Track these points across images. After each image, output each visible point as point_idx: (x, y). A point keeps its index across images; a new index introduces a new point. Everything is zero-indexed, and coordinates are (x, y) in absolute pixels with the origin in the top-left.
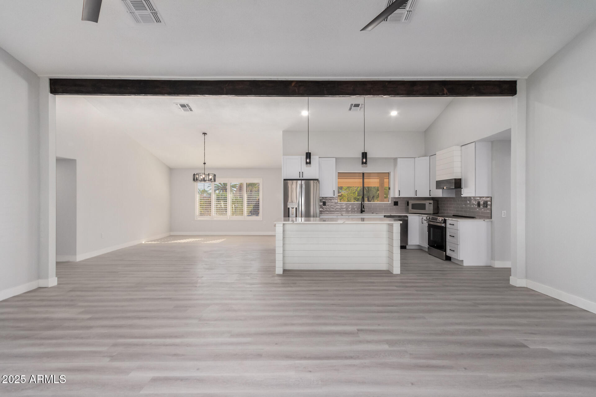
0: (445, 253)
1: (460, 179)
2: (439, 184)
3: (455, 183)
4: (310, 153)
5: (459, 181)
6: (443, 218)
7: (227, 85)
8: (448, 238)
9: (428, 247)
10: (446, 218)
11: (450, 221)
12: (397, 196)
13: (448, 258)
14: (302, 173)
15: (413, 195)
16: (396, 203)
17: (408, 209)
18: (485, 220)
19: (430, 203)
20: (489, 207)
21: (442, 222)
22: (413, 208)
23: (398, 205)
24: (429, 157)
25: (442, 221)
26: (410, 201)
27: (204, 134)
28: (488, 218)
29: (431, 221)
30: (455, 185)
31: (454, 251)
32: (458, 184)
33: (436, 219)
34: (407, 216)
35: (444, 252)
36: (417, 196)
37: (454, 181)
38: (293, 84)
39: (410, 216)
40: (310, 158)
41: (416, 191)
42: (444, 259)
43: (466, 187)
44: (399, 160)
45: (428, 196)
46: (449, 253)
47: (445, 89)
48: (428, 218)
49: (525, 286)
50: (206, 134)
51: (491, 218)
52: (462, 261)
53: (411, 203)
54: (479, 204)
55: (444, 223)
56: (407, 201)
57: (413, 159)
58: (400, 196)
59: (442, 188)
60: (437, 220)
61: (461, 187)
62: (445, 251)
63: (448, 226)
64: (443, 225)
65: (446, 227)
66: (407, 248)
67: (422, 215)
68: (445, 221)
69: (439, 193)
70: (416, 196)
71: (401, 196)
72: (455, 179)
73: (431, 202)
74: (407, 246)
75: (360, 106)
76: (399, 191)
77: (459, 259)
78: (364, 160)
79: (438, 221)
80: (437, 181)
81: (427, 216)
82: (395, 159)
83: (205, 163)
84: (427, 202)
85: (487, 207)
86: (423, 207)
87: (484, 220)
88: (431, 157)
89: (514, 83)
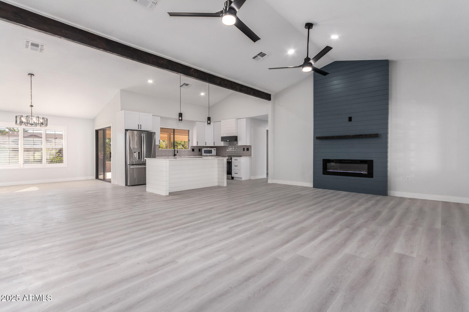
0: (231, 175)
1: (237, 136)
2: (224, 139)
4: (182, 114)
7: (152, 58)
8: (233, 167)
11: (234, 158)
12: (195, 145)
13: (233, 178)
14: (140, 126)
16: (193, 150)
20: (250, 151)
22: (205, 153)
25: (229, 158)
27: (30, 75)
28: (249, 156)
31: (237, 173)
32: (235, 139)
36: (206, 146)
38: (192, 70)
40: (182, 117)
41: (206, 142)
42: (231, 179)
43: (240, 140)
44: (197, 122)
45: (213, 146)
46: (233, 175)
50: (33, 75)
51: (251, 156)
53: (203, 149)
54: (244, 149)
55: (231, 159)
56: (199, 149)
59: (225, 141)
61: (237, 140)
64: (230, 161)
69: (222, 144)
71: (198, 145)
72: (234, 136)
73: (215, 149)
75: (188, 86)
76: (197, 142)
77: (240, 177)
78: (209, 122)
80: (222, 137)
82: (195, 122)
83: (33, 106)
84: (213, 149)
86: (210, 152)
88: (214, 123)
89: (270, 95)
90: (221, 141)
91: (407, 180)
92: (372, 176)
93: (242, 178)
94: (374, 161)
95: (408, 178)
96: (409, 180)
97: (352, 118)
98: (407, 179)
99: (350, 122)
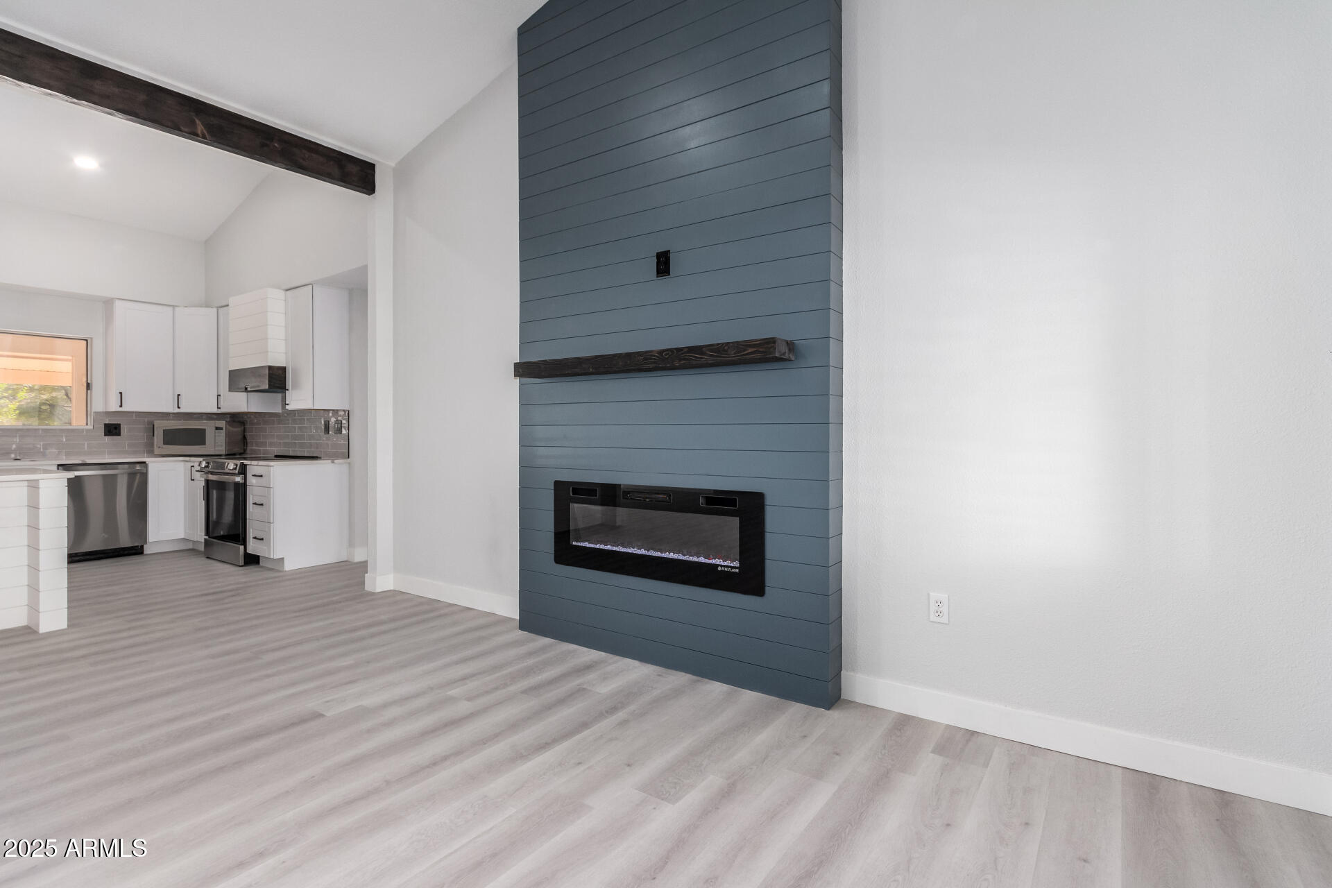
0: (242, 548)
1: (284, 369)
2: (237, 379)
3: (269, 377)
5: (280, 372)
6: (238, 462)
8: (250, 508)
9: (205, 539)
10: (246, 462)
11: (254, 467)
12: (114, 407)
13: (252, 560)
15: (170, 408)
16: (112, 429)
17: (152, 445)
18: (336, 461)
19: (217, 428)
20: (344, 431)
21: (237, 472)
22: (166, 442)
23: (119, 434)
24: (215, 309)
25: (235, 469)
26: (157, 423)
28: (343, 457)
29: (212, 473)
30: (269, 381)
31: (262, 539)
32: (277, 379)
33: (222, 466)
34: (144, 463)
35: (242, 545)
36: (181, 411)
37: (267, 371)
39: (154, 462)
41: (179, 395)
42: (242, 562)
43: (296, 386)
44: (118, 304)
45: (215, 410)
46: (253, 547)
47: (197, 121)
48: (204, 464)
49: (392, 589)
51: (349, 457)
52: (282, 559)
53: (161, 426)
54: (326, 427)
55: (240, 473)
56: (149, 421)
57: (171, 308)
58: (124, 409)
59: (241, 389)
60: (223, 468)
61: (287, 387)
62: (244, 543)
63: (252, 481)
64: (239, 479)
65: (245, 485)
66: (145, 553)
67: (192, 459)
68: (243, 470)
69: (239, 403)
70: (177, 410)
72: (270, 368)
73: (222, 424)
74: (145, 546)
76: (121, 393)
77: (272, 557)
79: (227, 471)
80: (230, 371)
81: (201, 459)
82: (108, 303)
84: (209, 427)
85: (341, 433)
86: (196, 437)
87: (333, 462)
88: (221, 310)
89: (370, 168)
90: (230, 390)
91: (933, 618)
92: (757, 588)
93: (283, 559)
94: (768, 501)
95: (939, 603)
96: (944, 619)
97: (672, 256)
98: (933, 607)
99: (664, 280)
